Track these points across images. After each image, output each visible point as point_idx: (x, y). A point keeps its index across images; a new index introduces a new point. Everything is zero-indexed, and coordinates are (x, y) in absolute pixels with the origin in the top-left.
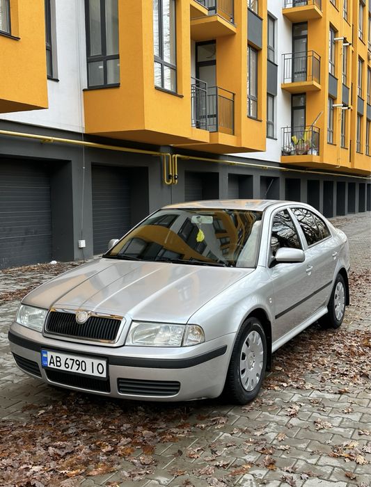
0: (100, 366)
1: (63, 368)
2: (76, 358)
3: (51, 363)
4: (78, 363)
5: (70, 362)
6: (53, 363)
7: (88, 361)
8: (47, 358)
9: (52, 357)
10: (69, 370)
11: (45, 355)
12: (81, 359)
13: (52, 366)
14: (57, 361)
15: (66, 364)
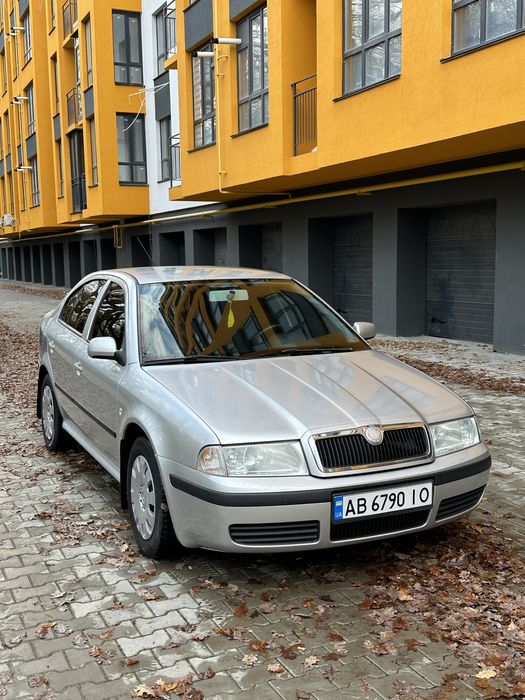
0: (425, 491)
1: (369, 512)
2: (388, 492)
3: (348, 511)
4: (392, 497)
5: (380, 501)
6: (353, 510)
7: (408, 490)
8: (341, 507)
9: (350, 502)
10: (379, 512)
11: (338, 504)
12: (396, 491)
13: (351, 515)
14: (359, 506)
15: (374, 504)
